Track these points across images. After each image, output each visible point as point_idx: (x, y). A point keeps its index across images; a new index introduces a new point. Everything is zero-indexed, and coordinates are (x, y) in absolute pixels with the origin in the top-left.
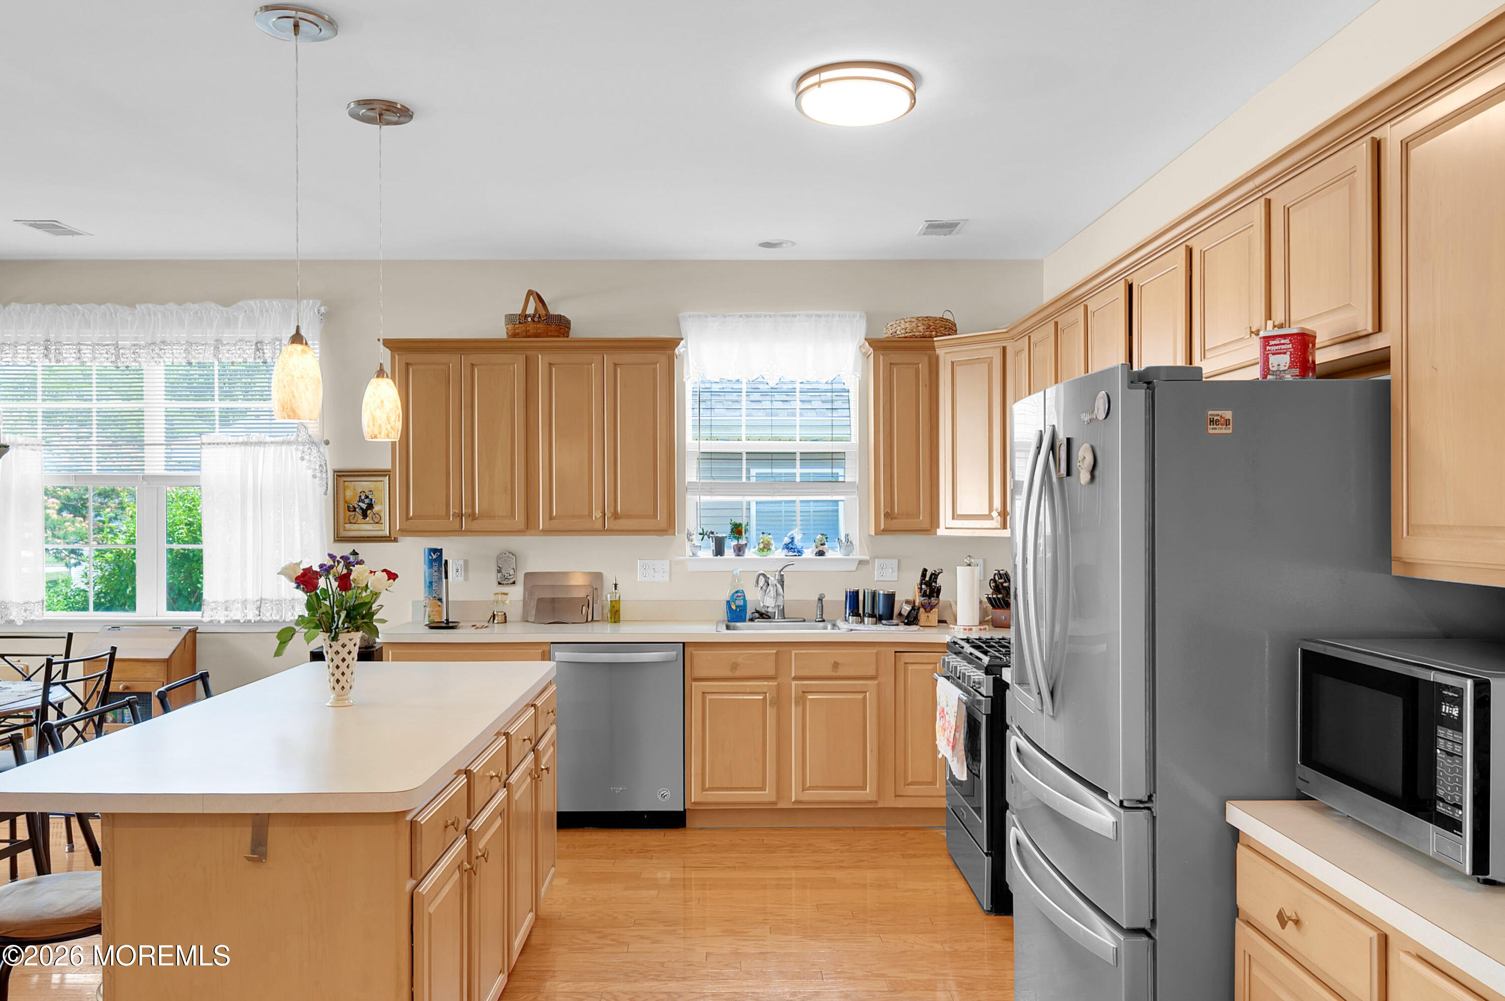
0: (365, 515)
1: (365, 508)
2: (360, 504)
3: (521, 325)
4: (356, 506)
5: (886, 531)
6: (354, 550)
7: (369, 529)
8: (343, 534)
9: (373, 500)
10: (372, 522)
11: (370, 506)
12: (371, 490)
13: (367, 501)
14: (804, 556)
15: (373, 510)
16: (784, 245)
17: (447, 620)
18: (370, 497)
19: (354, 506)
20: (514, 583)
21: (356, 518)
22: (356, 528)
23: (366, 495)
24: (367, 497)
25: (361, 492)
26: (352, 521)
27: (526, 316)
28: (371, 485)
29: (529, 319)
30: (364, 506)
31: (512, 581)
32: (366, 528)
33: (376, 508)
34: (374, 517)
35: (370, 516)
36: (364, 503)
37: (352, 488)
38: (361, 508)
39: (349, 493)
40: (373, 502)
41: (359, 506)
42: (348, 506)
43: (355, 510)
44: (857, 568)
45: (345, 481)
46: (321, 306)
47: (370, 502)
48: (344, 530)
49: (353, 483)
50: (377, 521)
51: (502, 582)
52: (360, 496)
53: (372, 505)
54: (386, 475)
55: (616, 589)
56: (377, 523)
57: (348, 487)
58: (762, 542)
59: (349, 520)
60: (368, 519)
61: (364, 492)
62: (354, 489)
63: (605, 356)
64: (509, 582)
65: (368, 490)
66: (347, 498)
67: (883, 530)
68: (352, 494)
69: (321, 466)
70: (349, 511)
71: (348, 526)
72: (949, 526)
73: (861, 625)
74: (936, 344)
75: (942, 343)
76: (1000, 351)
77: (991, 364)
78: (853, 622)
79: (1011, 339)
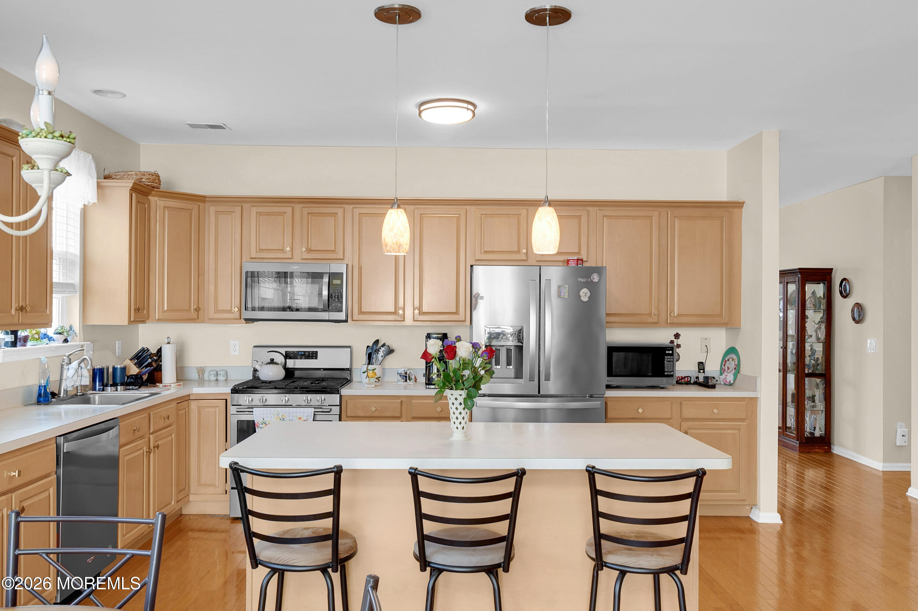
14: (69, 343)
67: (133, 321)
72: (160, 318)
73: (116, 392)
74: (153, 192)
75: (159, 193)
76: (197, 206)
77: (191, 214)
78: (111, 391)
79: (204, 201)
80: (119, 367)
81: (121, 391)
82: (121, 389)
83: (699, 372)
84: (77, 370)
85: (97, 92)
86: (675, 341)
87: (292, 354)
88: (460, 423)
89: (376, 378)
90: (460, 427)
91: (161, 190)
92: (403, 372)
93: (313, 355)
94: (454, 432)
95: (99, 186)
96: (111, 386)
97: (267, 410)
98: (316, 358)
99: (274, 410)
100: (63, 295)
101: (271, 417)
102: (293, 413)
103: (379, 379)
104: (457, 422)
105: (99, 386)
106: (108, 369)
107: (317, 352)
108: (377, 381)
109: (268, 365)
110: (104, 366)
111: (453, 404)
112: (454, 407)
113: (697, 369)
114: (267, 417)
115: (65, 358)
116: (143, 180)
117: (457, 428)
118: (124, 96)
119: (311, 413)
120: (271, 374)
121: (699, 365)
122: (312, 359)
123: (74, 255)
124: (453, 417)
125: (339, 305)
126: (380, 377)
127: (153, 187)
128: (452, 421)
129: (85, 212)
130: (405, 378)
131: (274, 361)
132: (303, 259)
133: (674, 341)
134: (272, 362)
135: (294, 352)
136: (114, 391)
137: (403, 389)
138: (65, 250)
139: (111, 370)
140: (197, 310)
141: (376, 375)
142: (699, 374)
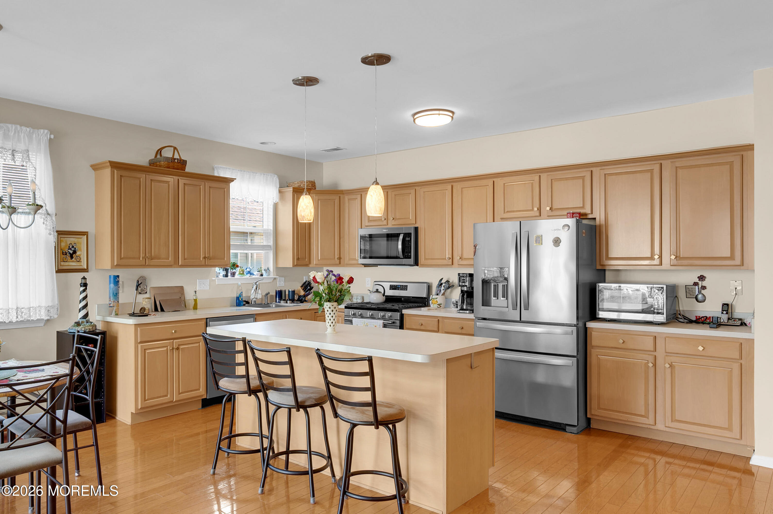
0: (72, 257)
1: (72, 253)
2: (69, 251)
3: (172, 163)
4: (67, 252)
5: (297, 265)
6: (84, 277)
7: (74, 265)
8: (61, 268)
9: (76, 249)
10: (76, 261)
11: (75, 252)
12: (75, 243)
13: (73, 249)
14: (263, 276)
15: (76, 254)
16: (269, 144)
17: (134, 313)
18: (75, 247)
19: (66, 252)
20: (146, 293)
21: (67, 258)
22: (67, 265)
23: (72, 246)
24: (73, 247)
25: (70, 244)
26: (65, 260)
27: (175, 159)
28: (75, 240)
29: (176, 161)
30: (71, 252)
31: (145, 292)
32: (72, 264)
33: (78, 253)
34: (77, 258)
35: (75, 257)
36: (71, 250)
37: (65, 241)
38: (70, 253)
39: (63, 244)
40: (76, 250)
41: (68, 252)
42: (63, 252)
43: (66, 254)
44: (273, 281)
45: (61, 237)
46: (50, 134)
47: (74, 250)
48: (61, 266)
49: (65, 238)
50: (78, 260)
51: (141, 293)
52: (69, 246)
53: (76, 251)
54: (85, 235)
55: (196, 293)
56: (78, 262)
57: (62, 241)
58: (242, 271)
59: (63, 260)
60: (73, 259)
61: (71, 244)
62: (66, 242)
63: (206, 183)
64: (144, 292)
65: (73, 243)
66: (62, 247)
67: (296, 265)
68: (65, 245)
69: (53, 228)
70: (63, 254)
71: (62, 263)
72: (317, 263)
73: (286, 304)
74: (311, 192)
75: (315, 192)
76: (338, 197)
77: (334, 202)
78: (283, 303)
79: (343, 194)
80: (291, 290)
81: (289, 303)
82: (289, 302)
83: (722, 313)
84: (256, 290)
85: (262, 143)
86: (700, 283)
87: (394, 286)
88: (332, 323)
89: (438, 305)
90: (332, 325)
91: (317, 190)
92: (455, 301)
93: (404, 288)
94: (328, 328)
95: (280, 192)
96: (283, 300)
97: (359, 320)
98: (407, 290)
99: (363, 320)
100: (265, 251)
101: (361, 324)
102: (372, 323)
103: (441, 305)
104: (330, 322)
105: (278, 300)
106: (285, 291)
107: (407, 286)
108: (439, 306)
109: (374, 293)
110: (283, 289)
111: (328, 311)
112: (328, 313)
113: (721, 310)
114: (359, 324)
115: (254, 284)
116: (302, 186)
117: (330, 326)
118: (275, 143)
119: (381, 323)
120: (375, 299)
121: (723, 306)
122: (404, 290)
123: (271, 230)
124: (327, 319)
125: (410, 254)
126: (441, 304)
127: (310, 189)
128: (327, 321)
129: (276, 206)
130: (456, 305)
131: (379, 290)
132: (393, 225)
133: (698, 283)
134: (377, 291)
135: (395, 285)
136: (285, 303)
137: (455, 313)
138: (267, 228)
139: (287, 293)
140: (340, 258)
141: (438, 302)
142: (722, 315)
